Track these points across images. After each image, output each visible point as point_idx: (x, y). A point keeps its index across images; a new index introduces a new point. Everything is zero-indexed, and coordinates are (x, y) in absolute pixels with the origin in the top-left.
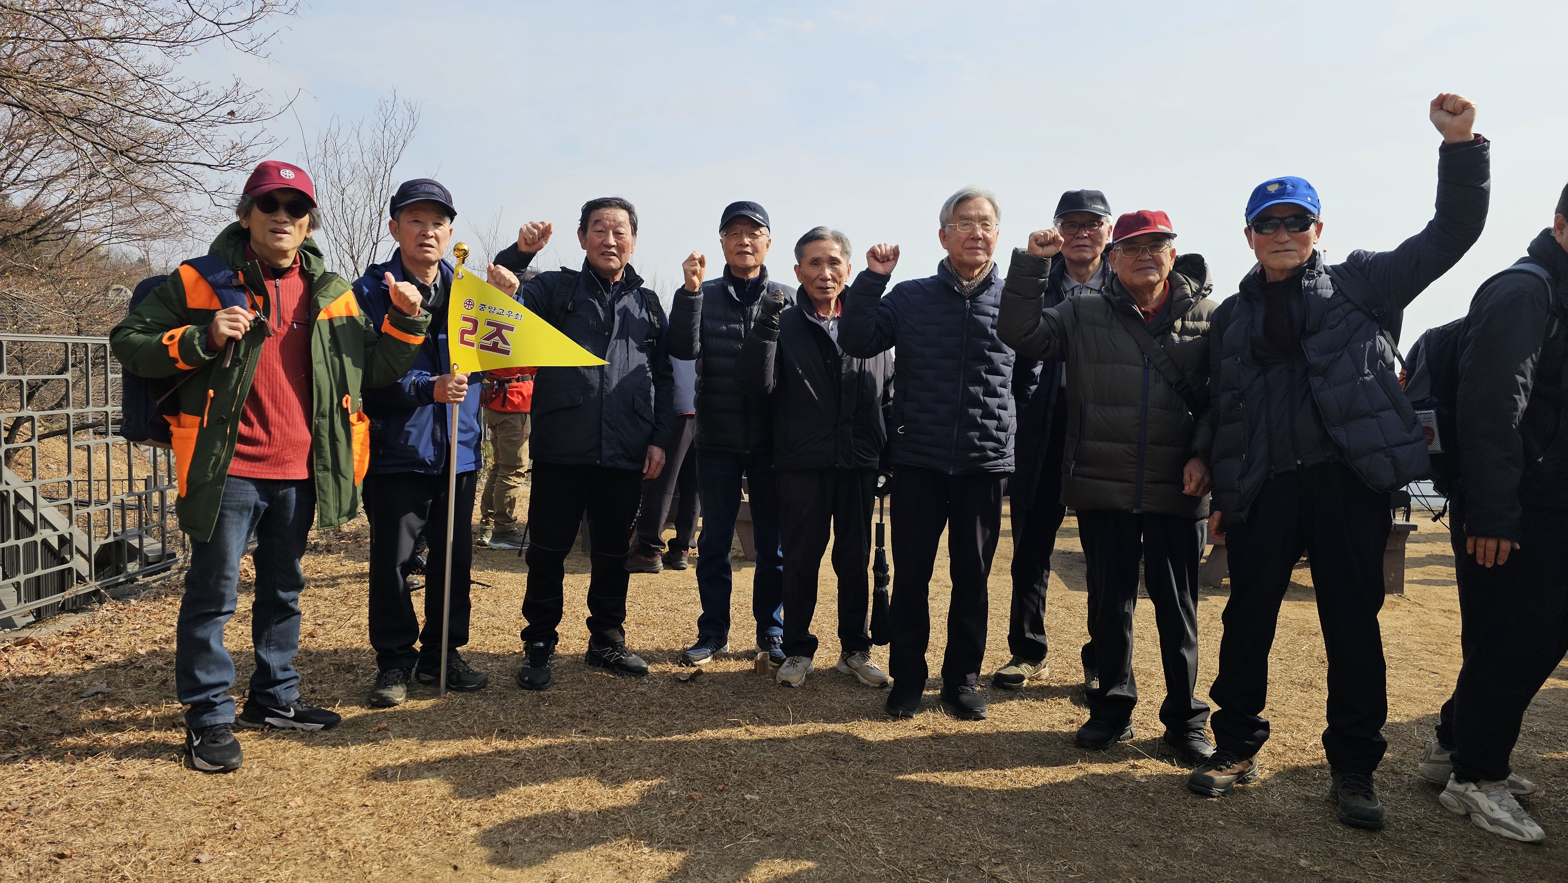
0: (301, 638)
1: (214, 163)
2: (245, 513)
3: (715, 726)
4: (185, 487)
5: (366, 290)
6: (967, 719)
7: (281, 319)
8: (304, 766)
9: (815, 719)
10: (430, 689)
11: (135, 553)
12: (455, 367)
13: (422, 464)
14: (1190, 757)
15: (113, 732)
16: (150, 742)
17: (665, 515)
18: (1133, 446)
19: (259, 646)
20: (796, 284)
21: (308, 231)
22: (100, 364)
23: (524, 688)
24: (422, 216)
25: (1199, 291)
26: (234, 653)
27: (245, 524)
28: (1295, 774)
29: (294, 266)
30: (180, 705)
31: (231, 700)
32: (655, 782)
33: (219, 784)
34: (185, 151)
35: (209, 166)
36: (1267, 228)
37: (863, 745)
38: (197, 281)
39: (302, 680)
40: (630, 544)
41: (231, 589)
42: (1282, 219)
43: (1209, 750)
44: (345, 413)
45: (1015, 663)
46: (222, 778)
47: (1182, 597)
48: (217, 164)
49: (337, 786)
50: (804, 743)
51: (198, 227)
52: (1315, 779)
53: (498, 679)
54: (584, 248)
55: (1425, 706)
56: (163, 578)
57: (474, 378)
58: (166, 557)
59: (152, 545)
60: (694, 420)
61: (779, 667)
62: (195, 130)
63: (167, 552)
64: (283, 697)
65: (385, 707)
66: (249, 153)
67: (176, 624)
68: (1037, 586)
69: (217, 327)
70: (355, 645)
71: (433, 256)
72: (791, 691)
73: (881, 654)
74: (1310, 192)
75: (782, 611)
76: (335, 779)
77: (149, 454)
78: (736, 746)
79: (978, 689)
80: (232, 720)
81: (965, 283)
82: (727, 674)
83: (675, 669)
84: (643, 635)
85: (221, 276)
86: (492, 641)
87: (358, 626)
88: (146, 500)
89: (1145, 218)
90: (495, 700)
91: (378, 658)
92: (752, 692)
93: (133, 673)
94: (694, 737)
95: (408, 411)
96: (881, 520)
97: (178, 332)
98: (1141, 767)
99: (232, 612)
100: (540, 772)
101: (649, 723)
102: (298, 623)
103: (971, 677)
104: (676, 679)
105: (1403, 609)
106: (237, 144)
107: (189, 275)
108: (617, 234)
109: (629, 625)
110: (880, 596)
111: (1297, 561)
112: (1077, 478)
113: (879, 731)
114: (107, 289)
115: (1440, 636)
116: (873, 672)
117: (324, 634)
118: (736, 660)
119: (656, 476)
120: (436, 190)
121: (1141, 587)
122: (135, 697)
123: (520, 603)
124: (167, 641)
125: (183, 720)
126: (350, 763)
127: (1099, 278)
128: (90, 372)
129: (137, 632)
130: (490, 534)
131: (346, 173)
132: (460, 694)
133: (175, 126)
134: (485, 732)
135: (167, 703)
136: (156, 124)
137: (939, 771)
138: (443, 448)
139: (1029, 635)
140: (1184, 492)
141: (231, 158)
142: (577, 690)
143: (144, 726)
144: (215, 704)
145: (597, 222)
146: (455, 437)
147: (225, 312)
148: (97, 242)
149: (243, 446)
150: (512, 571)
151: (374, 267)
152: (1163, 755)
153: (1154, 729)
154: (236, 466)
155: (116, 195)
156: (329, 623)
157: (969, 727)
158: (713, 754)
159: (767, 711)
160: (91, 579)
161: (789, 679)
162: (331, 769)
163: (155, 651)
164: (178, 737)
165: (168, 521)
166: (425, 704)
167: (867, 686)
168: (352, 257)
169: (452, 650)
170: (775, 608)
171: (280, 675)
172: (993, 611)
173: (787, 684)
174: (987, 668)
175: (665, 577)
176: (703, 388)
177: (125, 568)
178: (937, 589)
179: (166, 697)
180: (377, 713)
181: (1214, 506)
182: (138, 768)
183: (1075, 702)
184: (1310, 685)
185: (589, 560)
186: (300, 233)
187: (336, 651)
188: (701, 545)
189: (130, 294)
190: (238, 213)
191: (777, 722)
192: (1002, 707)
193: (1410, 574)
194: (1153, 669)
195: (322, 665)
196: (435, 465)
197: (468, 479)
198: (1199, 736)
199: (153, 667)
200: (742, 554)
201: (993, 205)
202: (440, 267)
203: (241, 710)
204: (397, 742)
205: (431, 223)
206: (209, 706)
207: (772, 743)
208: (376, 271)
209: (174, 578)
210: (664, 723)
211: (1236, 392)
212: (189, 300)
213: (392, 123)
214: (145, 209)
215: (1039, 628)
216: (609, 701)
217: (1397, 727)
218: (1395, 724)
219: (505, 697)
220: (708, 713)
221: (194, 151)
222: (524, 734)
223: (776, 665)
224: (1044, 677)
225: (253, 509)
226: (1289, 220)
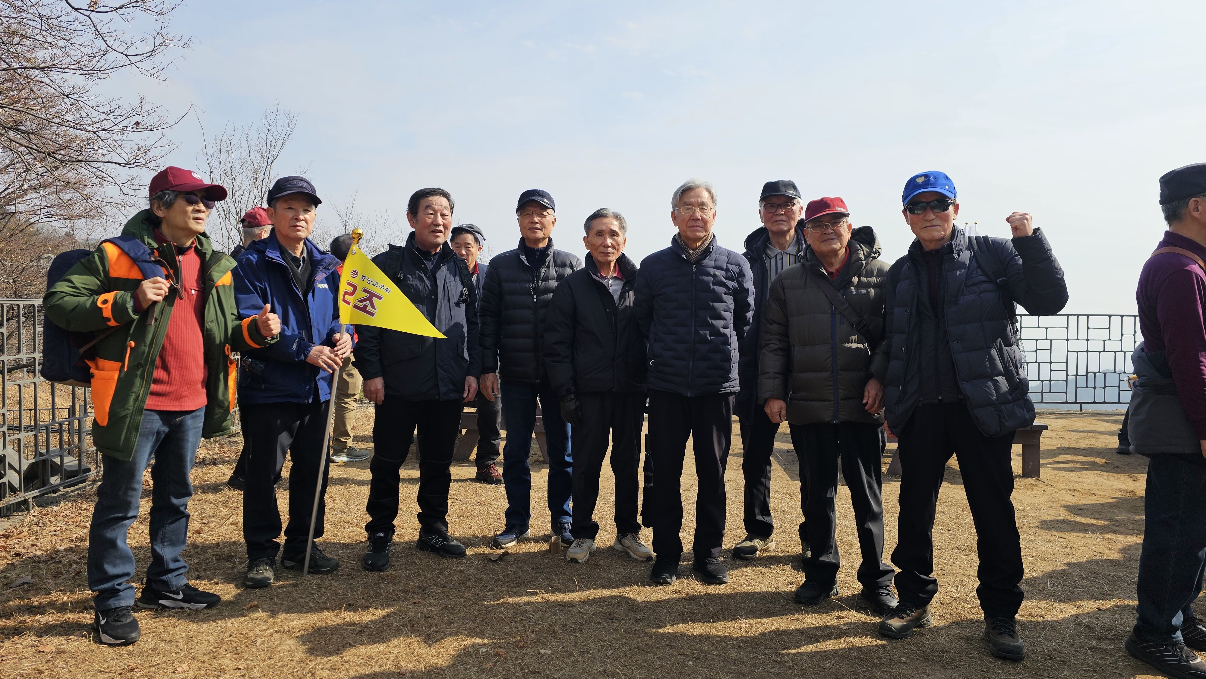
0: (188, 534)
1: (121, 161)
2: (151, 437)
3: (518, 596)
4: (107, 417)
6: (712, 584)
8: (189, 639)
9: (596, 587)
11: (57, 469)
13: (296, 395)
14: (881, 609)
15: (36, 615)
16: (66, 622)
18: (828, 373)
19: (155, 543)
23: (367, 570)
24: (295, 205)
25: (870, 254)
26: (136, 548)
27: (149, 446)
29: (192, 246)
30: (90, 592)
31: (132, 587)
32: (470, 642)
33: (121, 655)
34: (100, 153)
35: (119, 164)
36: (918, 210)
37: (632, 607)
38: (119, 256)
39: (190, 569)
41: (135, 497)
42: (928, 203)
43: (894, 603)
44: (226, 358)
45: (749, 538)
47: (870, 484)
48: (126, 163)
49: (216, 654)
50: (587, 607)
51: (110, 211)
53: (347, 563)
55: (1055, 564)
56: (80, 489)
58: (82, 472)
59: (71, 463)
61: (568, 547)
62: (107, 137)
63: (83, 467)
64: (174, 583)
66: (151, 154)
67: (89, 527)
68: (763, 480)
69: (145, 294)
70: (233, 539)
71: (301, 234)
72: (578, 566)
73: (648, 534)
74: (948, 182)
75: (571, 503)
76: (215, 648)
77: (70, 390)
78: (534, 611)
79: (721, 559)
80: (131, 603)
81: (691, 252)
82: (528, 554)
83: (488, 551)
84: (463, 525)
86: (343, 533)
87: (236, 524)
88: (68, 425)
89: (826, 203)
90: (344, 580)
91: (251, 550)
92: (547, 568)
93: (53, 566)
97: (110, 296)
98: (843, 617)
99: (135, 517)
100: (379, 637)
101: (466, 595)
102: (187, 523)
103: (715, 551)
104: (488, 559)
105: (1039, 489)
106: (142, 147)
108: (444, 216)
109: (451, 518)
112: (794, 402)
113: (645, 594)
114: (39, 259)
116: (642, 549)
117: (208, 531)
118: (535, 543)
120: (305, 185)
122: (54, 586)
123: (365, 501)
124: (81, 540)
125: (93, 604)
126: (227, 634)
127: (795, 246)
128: (22, 327)
129: (58, 533)
131: (237, 166)
132: (317, 576)
133: (92, 134)
134: (336, 606)
135: (80, 590)
136: (77, 133)
137: (690, 625)
139: (759, 518)
141: (137, 158)
142: (409, 570)
143: (61, 609)
144: (119, 591)
145: (427, 207)
147: (149, 282)
148: (32, 221)
152: (860, 607)
153: (853, 588)
154: (150, 402)
155: (45, 186)
156: (213, 522)
157: (714, 590)
158: (516, 618)
159: (559, 583)
160: (21, 491)
161: (576, 556)
162: (212, 640)
163: (72, 548)
167: (637, 560)
170: (565, 500)
171: (172, 566)
173: (574, 561)
174: (727, 543)
177: (49, 481)
179: (79, 586)
182: (55, 644)
183: (795, 568)
187: (218, 544)
188: (505, 454)
189: (48, 264)
191: (568, 590)
192: (739, 573)
195: (207, 556)
198: (887, 592)
199: (69, 561)
200: (541, 459)
201: (710, 192)
203: (140, 594)
204: (265, 617)
205: (301, 210)
206: (114, 593)
207: (562, 608)
209: (88, 488)
210: (478, 594)
212: (113, 271)
213: (274, 129)
215: (766, 511)
216: (435, 578)
217: (1032, 582)
218: (1031, 579)
219: (352, 578)
220: (512, 585)
221: (106, 153)
222: (367, 608)
223: (566, 545)
224: (771, 549)
225: (155, 434)
226: (934, 204)
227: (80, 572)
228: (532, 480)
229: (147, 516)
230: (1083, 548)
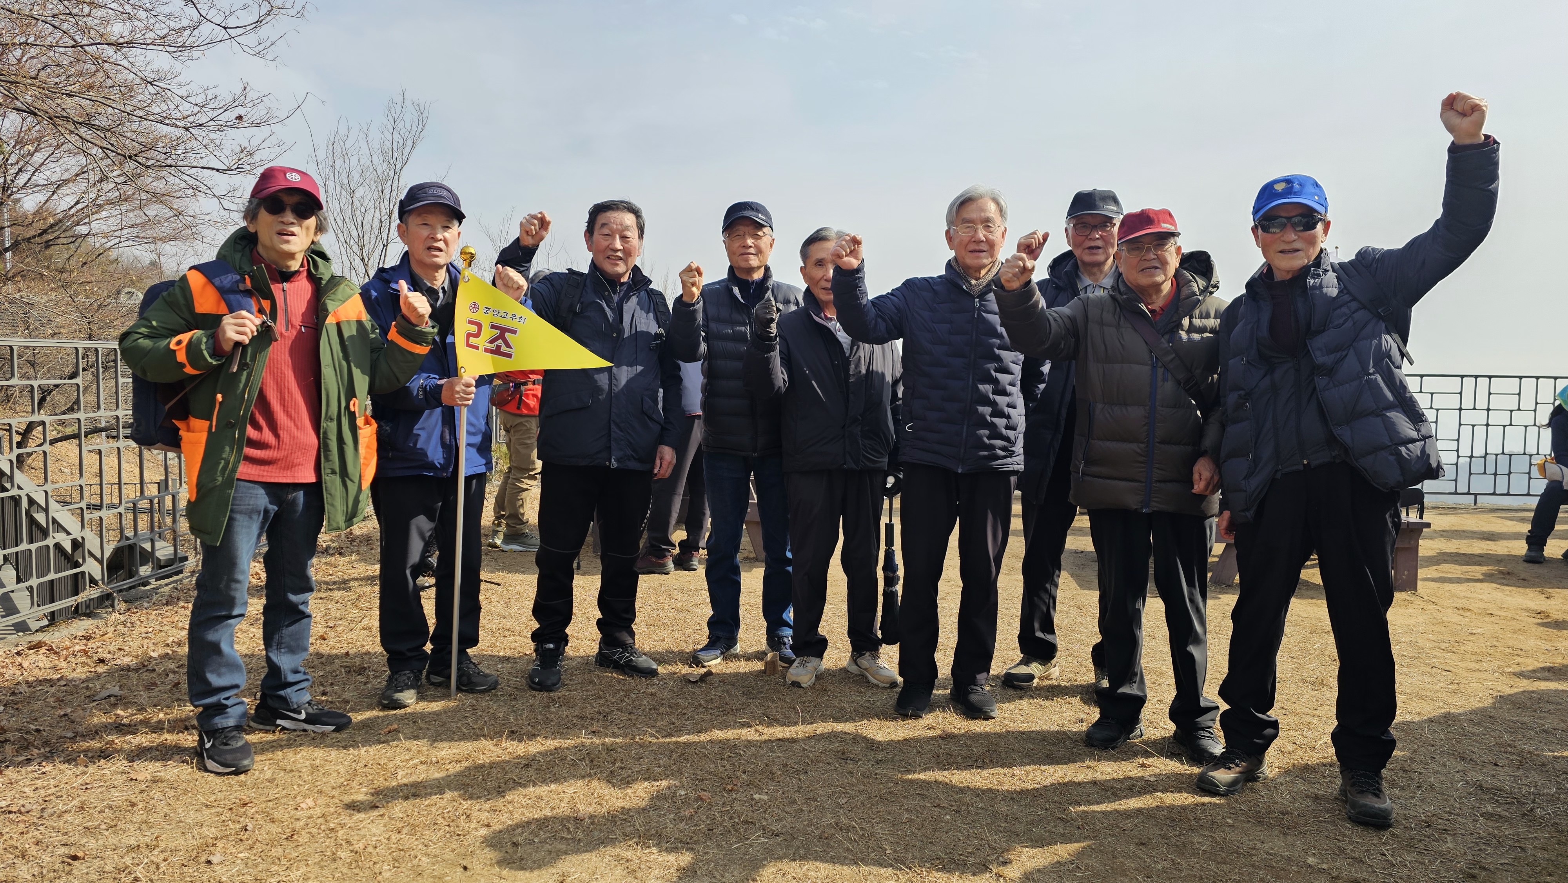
0: (311, 640)
1: (220, 166)
2: (255, 517)
3: (724, 726)
4: (195, 490)
5: (374, 294)
6: (976, 719)
7: (288, 322)
8: (315, 768)
9: (824, 718)
10: (440, 691)
11: (147, 557)
12: (463, 370)
13: (431, 466)
14: (1199, 756)
15: (125, 734)
16: (162, 744)
17: (675, 516)
18: (1142, 446)
19: (270, 649)
20: (802, 285)
21: (316, 234)
22: (111, 367)
23: (534, 689)
24: (431, 219)
25: (1206, 288)
26: (246, 656)
27: (255, 528)
28: (1305, 771)
29: (301, 269)
30: (192, 708)
31: (242, 703)
32: (665, 783)
33: (231, 786)
34: (194, 155)
35: (218, 170)
36: (1274, 227)
37: (872, 745)
38: (204, 286)
39: (313, 682)
40: (641, 545)
41: (240, 593)
42: (1289, 218)
43: (1218, 748)
44: (352, 416)
45: (1025, 662)
46: (233, 779)
47: (1191, 595)
48: (226, 168)
49: (348, 788)
50: (813, 742)
51: (208, 231)
52: (1324, 777)
54: (590, 250)
55: (1437, 704)
56: (175, 582)
57: (482, 381)
58: (177, 561)
59: (164, 550)
60: (701, 421)
61: (789, 668)
62: (204, 134)
63: (179, 556)
64: (294, 700)
65: (396, 709)
66: (257, 157)
67: (187, 627)
68: (1048, 586)
69: (224, 332)
70: (366, 647)
71: (441, 259)
72: (801, 691)
73: (891, 654)
74: (1317, 191)
75: (792, 611)
76: (346, 780)
77: (161, 457)
78: (745, 746)
79: (988, 688)
81: (973, 282)
82: (737, 675)
83: (685, 670)
84: (654, 636)
85: (229, 279)
86: (502, 643)
87: (370, 629)
88: (159, 503)
89: (1149, 217)
90: (505, 701)
91: (389, 660)
92: (762, 692)
93: (146, 676)
94: (704, 737)
95: (417, 414)
96: (890, 521)
97: (185, 337)
98: (1150, 766)
99: (242, 615)
100: (550, 773)
101: (658, 724)
102: (309, 624)
103: (981, 677)
104: (686, 680)
105: (1416, 607)
106: (245, 148)
107: (196, 280)
108: (624, 238)
109: (638, 627)
110: (889, 596)
111: (1308, 559)
112: (1087, 478)
113: (888, 730)
114: (118, 292)
115: (1454, 634)
116: (883, 672)
117: (335, 637)
118: (746, 661)
119: (667, 475)
120: (445, 193)
121: (1151, 586)
122: (147, 699)
123: (530, 604)
125: (195, 722)
126: (361, 764)
127: (1110, 277)
128: (101, 377)
129: (150, 635)
130: (502, 537)
131: (356, 175)
132: (471, 696)
133: (183, 131)
134: (496, 733)
135: (179, 706)
136: (165, 129)
137: (948, 769)
138: (451, 451)
139: (1039, 634)
140: (1194, 491)
141: (240, 162)
142: (587, 691)
143: (157, 728)
144: (226, 707)
145: (603, 225)
146: (463, 439)
147: (232, 317)
148: (109, 245)
149: (252, 450)
150: (523, 573)
151: (381, 271)
152: (1172, 753)
153: (1163, 728)
154: (245, 470)
155: (126, 200)
156: (340, 625)
157: (978, 726)
158: (722, 754)
159: (777, 712)
160: (103, 583)
161: (798, 679)
162: (342, 770)
163: (168, 654)
164: (190, 740)
165: (181, 524)
166: (436, 706)
167: (877, 686)
168: (363, 260)
169: (462, 652)
170: (784, 608)
171: (291, 678)
172: (1004, 611)
173: (796, 684)
174: (997, 668)
175: (676, 578)
176: (708, 390)
177: (137, 572)
178: (948, 589)
179: (178, 700)
180: (387, 716)
181: (1224, 505)
182: (150, 770)
183: (1085, 702)
184: (1322, 683)
185: (599, 561)
186: (307, 235)
187: (347, 654)
188: (709, 547)
189: (141, 297)
190: (245, 218)
191: (787, 722)
192: (1010, 706)
193: (1422, 573)
194: (1164, 668)
195: (334, 667)
196: (444, 467)
197: (478, 481)
198: (1209, 735)
199: (165, 670)
200: (752, 555)
201: (998, 204)
202: (448, 270)
203: (253, 712)
204: (408, 744)
205: (439, 227)
206: (220, 709)
207: (782, 743)
208: (384, 274)
209: (186, 581)
210: (674, 723)
211: (1242, 392)
212: (196, 305)
213: (401, 125)
214: (155, 213)
215: (1049, 627)
216: (619, 702)
217: (1406, 726)
218: (1403, 723)
219: (515, 698)
220: (717, 713)
221: (202, 155)
222: (534, 736)
223: (786, 665)
224: (1054, 676)
225: (262, 513)
226: (1296, 220)
227: (179, 683)
228: (742, 582)
229: (259, 616)
230: (1475, 684)
